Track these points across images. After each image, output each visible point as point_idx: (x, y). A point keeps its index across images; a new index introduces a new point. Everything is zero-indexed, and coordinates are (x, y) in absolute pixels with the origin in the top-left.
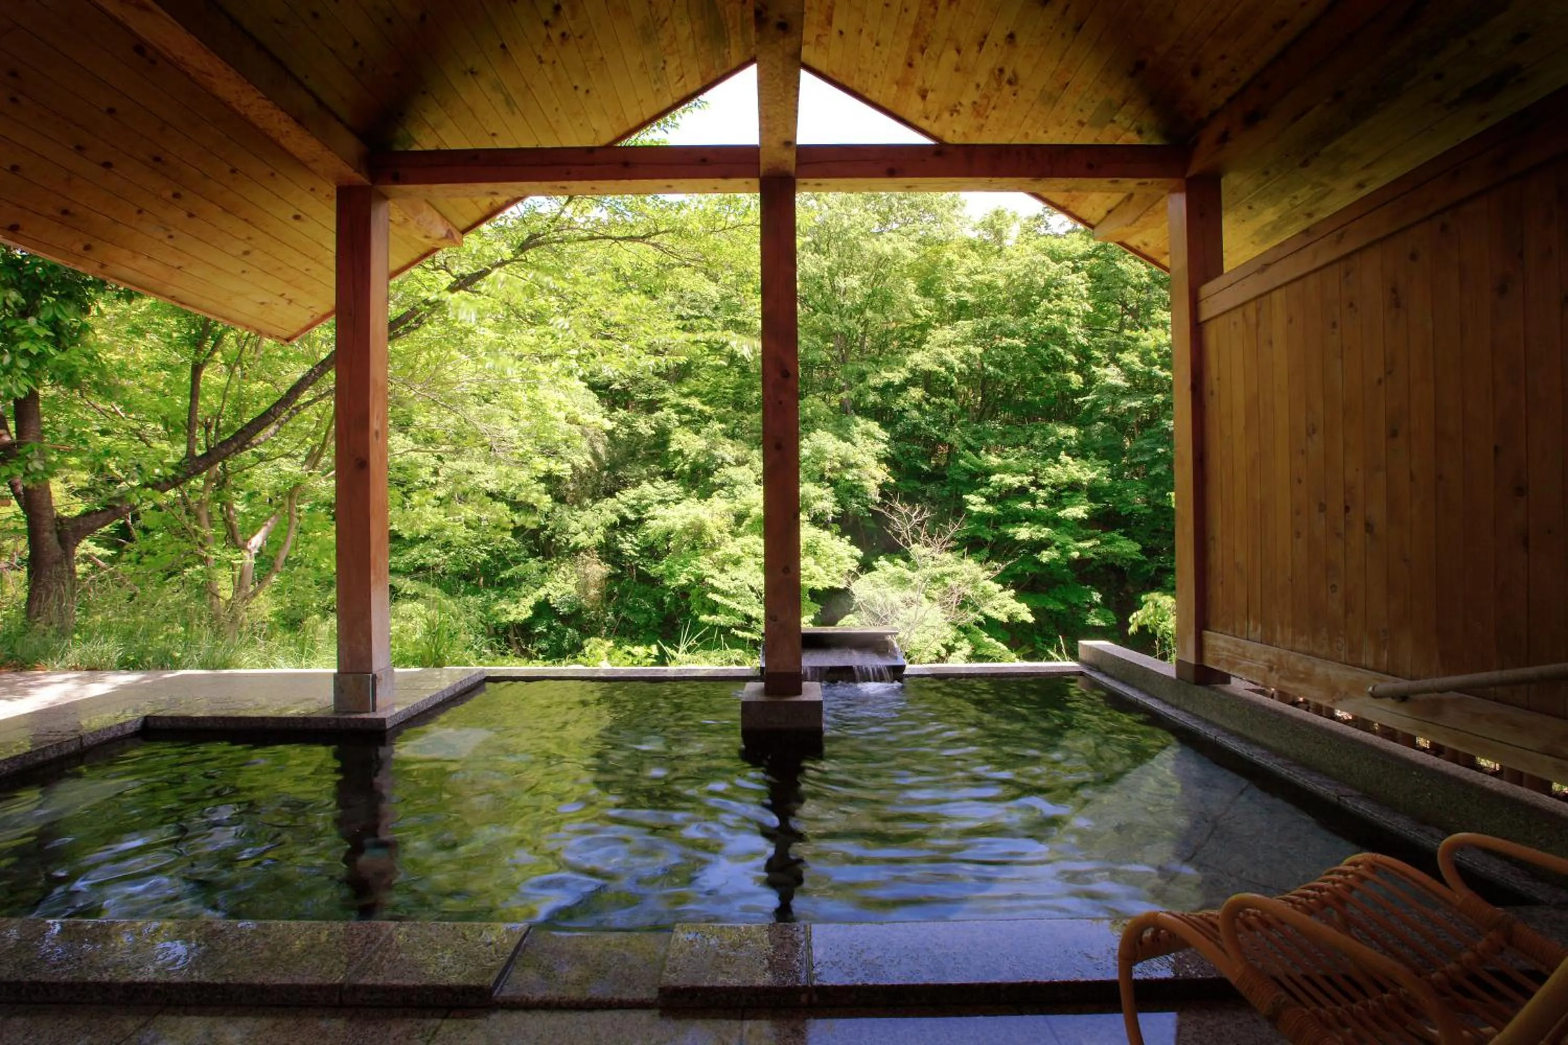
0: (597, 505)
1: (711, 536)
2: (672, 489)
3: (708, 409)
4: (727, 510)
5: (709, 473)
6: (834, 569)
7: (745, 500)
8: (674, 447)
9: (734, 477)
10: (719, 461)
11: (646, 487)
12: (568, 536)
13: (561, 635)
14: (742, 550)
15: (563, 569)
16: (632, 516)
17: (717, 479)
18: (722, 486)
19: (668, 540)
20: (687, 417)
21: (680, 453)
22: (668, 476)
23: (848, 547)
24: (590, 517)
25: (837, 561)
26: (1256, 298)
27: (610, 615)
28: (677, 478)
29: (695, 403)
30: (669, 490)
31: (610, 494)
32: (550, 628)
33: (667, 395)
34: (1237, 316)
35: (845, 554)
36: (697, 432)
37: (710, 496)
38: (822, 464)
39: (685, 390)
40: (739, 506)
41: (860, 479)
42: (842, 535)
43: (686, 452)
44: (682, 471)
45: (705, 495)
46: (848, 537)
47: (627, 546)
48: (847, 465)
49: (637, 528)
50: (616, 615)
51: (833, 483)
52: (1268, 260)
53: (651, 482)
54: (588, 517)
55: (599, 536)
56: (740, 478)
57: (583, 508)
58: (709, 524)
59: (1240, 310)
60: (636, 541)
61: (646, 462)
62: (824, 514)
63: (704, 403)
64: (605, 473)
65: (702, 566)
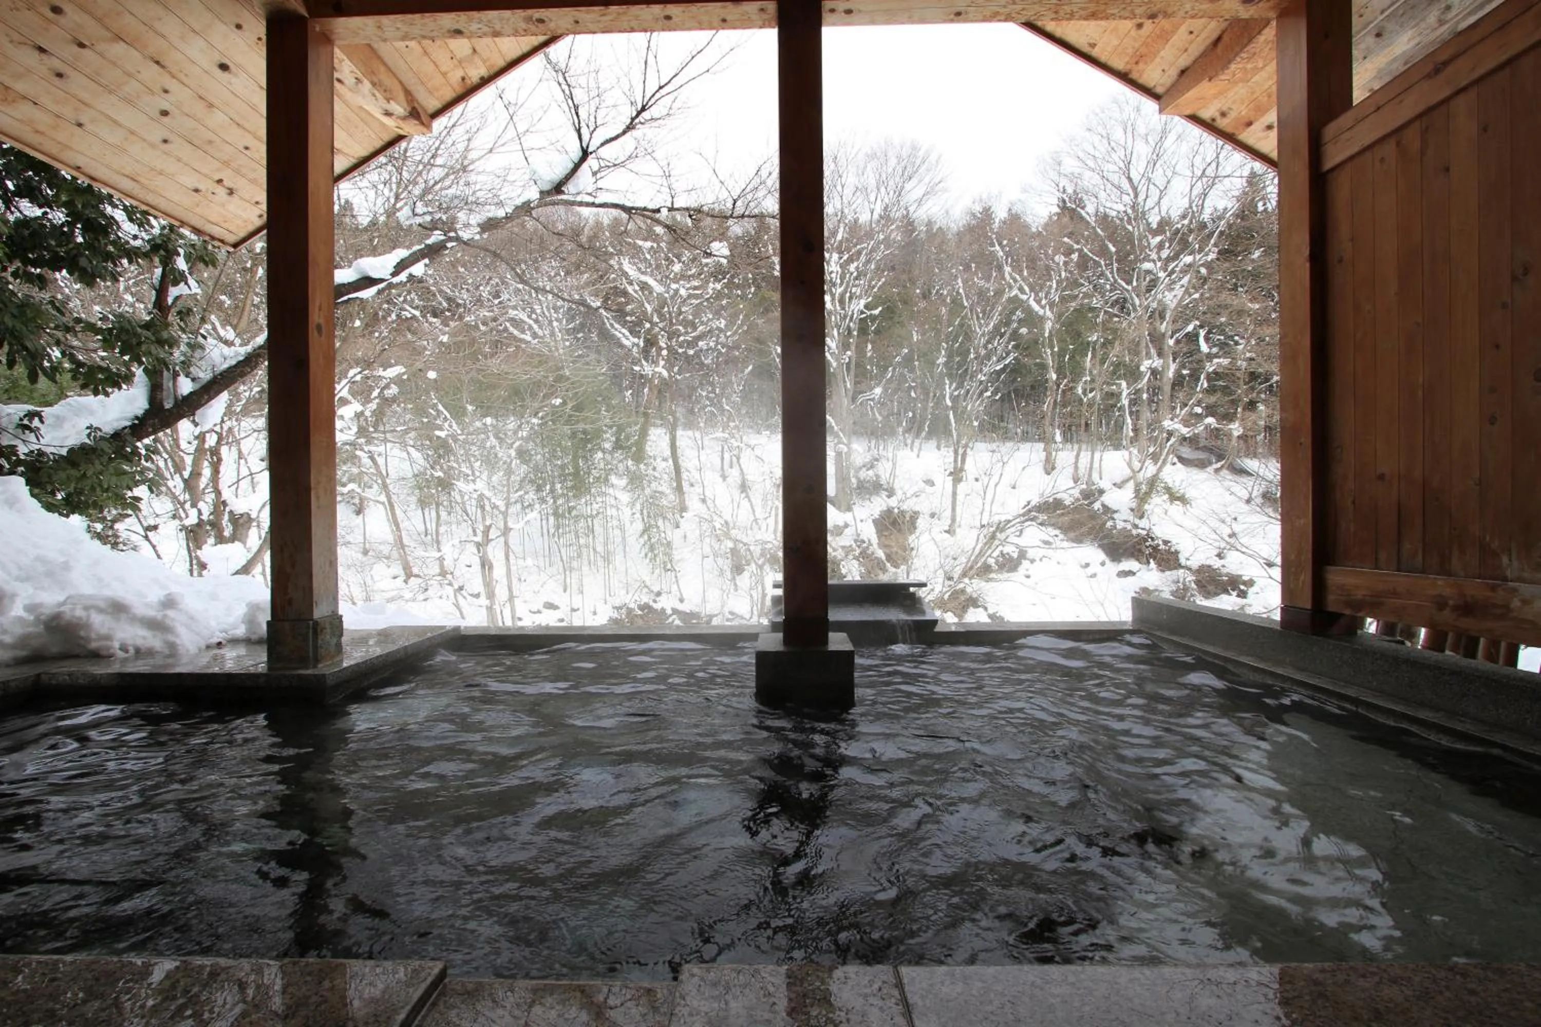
26: (1420, 116)
34: (1389, 149)
52: (1444, 57)
59: (1392, 143)
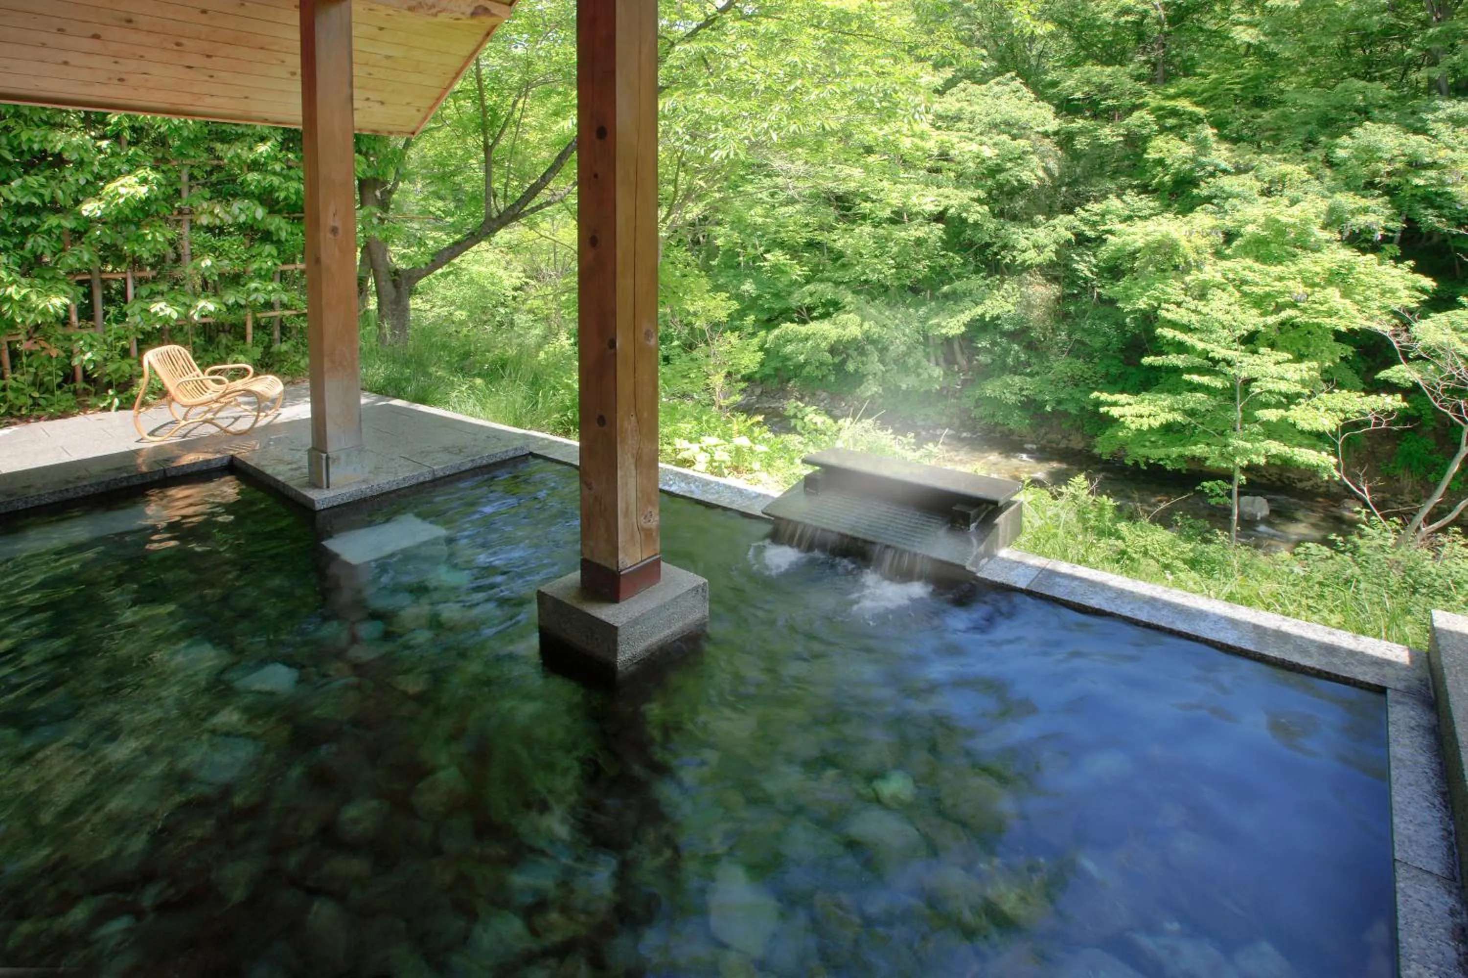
0: (1051, 222)
1: (1185, 258)
2: (1146, 203)
3: (1201, 111)
4: (1213, 228)
5: (1194, 183)
6: (1375, 305)
7: (1238, 216)
8: (1152, 155)
9: (1227, 188)
10: (1210, 169)
11: (1114, 203)
12: (1015, 253)
13: (1006, 352)
14: (1224, 276)
15: (1006, 286)
16: (1091, 234)
17: (1204, 190)
18: (1208, 200)
19: (1135, 259)
20: (1171, 122)
21: (1160, 162)
22: (1144, 189)
23: (1410, 276)
24: (1042, 235)
25: (1383, 293)
27: (1063, 335)
28: (1155, 191)
29: (1184, 104)
30: (1141, 204)
31: (1069, 209)
32: (994, 344)
33: (1147, 99)
35: (1398, 284)
36: (1183, 138)
37: (1191, 210)
38: (1373, 166)
39: (1172, 91)
40: (1228, 223)
41: (1443, 183)
42: (1398, 260)
43: (1169, 161)
44: (1161, 184)
45: (1187, 209)
46: (1411, 263)
47: (1081, 266)
48: (1415, 165)
49: (1098, 247)
50: (1069, 336)
51: (1390, 191)
53: (1119, 196)
54: (1041, 235)
55: (1049, 254)
56: (1237, 189)
57: (1034, 226)
58: (1183, 242)
60: (1094, 261)
61: (1115, 175)
62: (1369, 230)
63: (1197, 104)
64: (1064, 189)
65: (1169, 290)
